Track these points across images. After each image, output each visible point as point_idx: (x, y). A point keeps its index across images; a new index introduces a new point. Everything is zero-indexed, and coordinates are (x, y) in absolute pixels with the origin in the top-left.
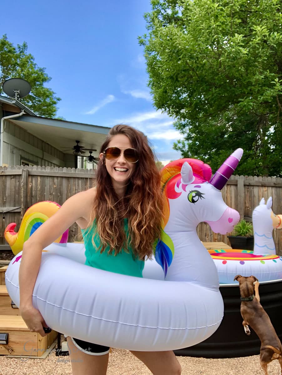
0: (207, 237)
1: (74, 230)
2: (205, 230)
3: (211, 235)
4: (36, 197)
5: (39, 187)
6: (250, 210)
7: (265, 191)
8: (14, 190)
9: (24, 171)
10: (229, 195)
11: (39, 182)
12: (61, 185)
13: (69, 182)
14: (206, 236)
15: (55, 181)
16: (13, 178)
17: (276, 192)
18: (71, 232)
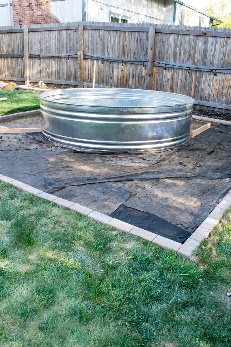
0: (210, 87)
1: (112, 73)
2: (209, 80)
3: (213, 85)
4: (88, 46)
5: (91, 39)
8: (75, 41)
9: (80, 26)
11: (90, 34)
12: (104, 37)
13: (109, 34)
14: (208, 86)
15: (100, 34)
16: (75, 31)
18: (110, 75)
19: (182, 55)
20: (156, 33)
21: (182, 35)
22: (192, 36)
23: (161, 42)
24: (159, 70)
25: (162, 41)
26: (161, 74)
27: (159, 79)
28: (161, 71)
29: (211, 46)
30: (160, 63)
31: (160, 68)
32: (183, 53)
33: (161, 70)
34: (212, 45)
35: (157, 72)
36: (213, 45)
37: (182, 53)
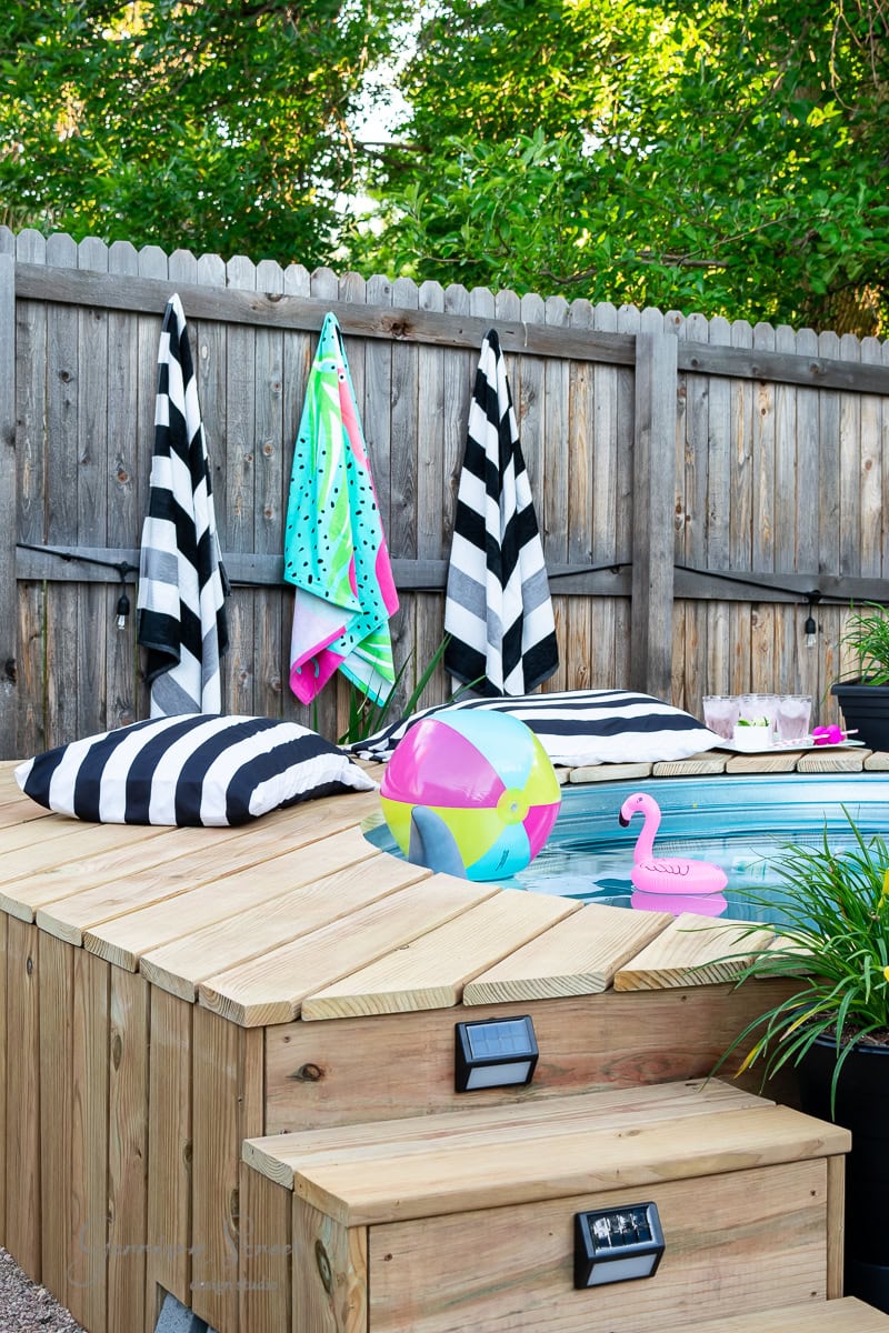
6: (690, 523)
7: (764, 412)
10: (581, 430)
17: (814, 422)
19: (240, 479)
20: (21, 299)
21: (221, 331)
22: (295, 337)
23: (57, 380)
24: (52, 614)
25: (64, 375)
26: (71, 645)
27: (60, 693)
28: (69, 622)
29: (434, 409)
30: (67, 558)
31: (61, 598)
32: (246, 468)
33: (71, 609)
34: (442, 403)
35: (37, 626)
36: (448, 403)
37: (240, 469)
